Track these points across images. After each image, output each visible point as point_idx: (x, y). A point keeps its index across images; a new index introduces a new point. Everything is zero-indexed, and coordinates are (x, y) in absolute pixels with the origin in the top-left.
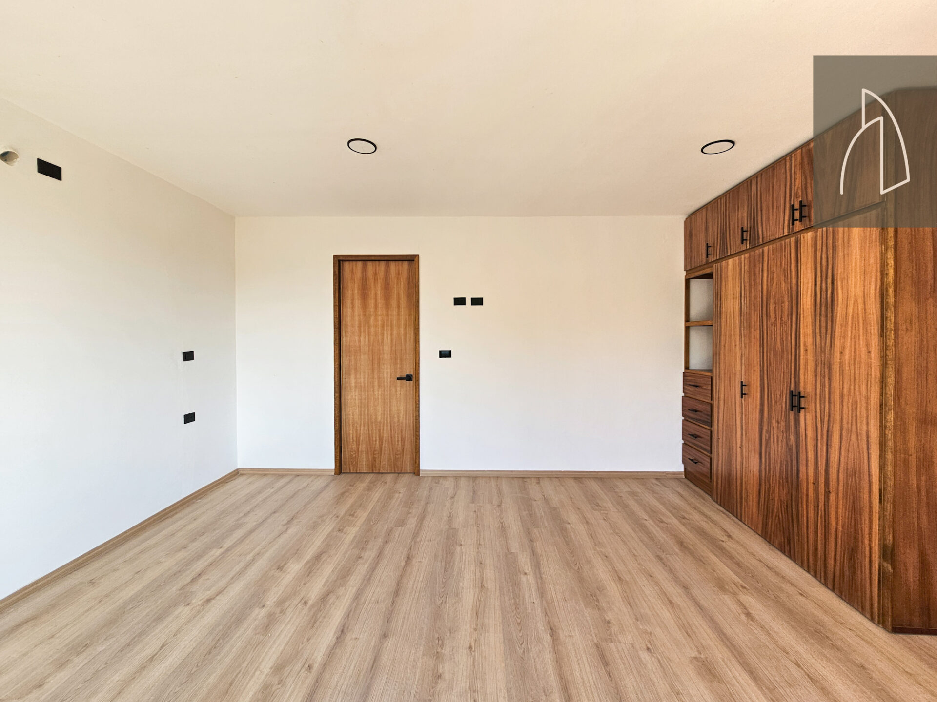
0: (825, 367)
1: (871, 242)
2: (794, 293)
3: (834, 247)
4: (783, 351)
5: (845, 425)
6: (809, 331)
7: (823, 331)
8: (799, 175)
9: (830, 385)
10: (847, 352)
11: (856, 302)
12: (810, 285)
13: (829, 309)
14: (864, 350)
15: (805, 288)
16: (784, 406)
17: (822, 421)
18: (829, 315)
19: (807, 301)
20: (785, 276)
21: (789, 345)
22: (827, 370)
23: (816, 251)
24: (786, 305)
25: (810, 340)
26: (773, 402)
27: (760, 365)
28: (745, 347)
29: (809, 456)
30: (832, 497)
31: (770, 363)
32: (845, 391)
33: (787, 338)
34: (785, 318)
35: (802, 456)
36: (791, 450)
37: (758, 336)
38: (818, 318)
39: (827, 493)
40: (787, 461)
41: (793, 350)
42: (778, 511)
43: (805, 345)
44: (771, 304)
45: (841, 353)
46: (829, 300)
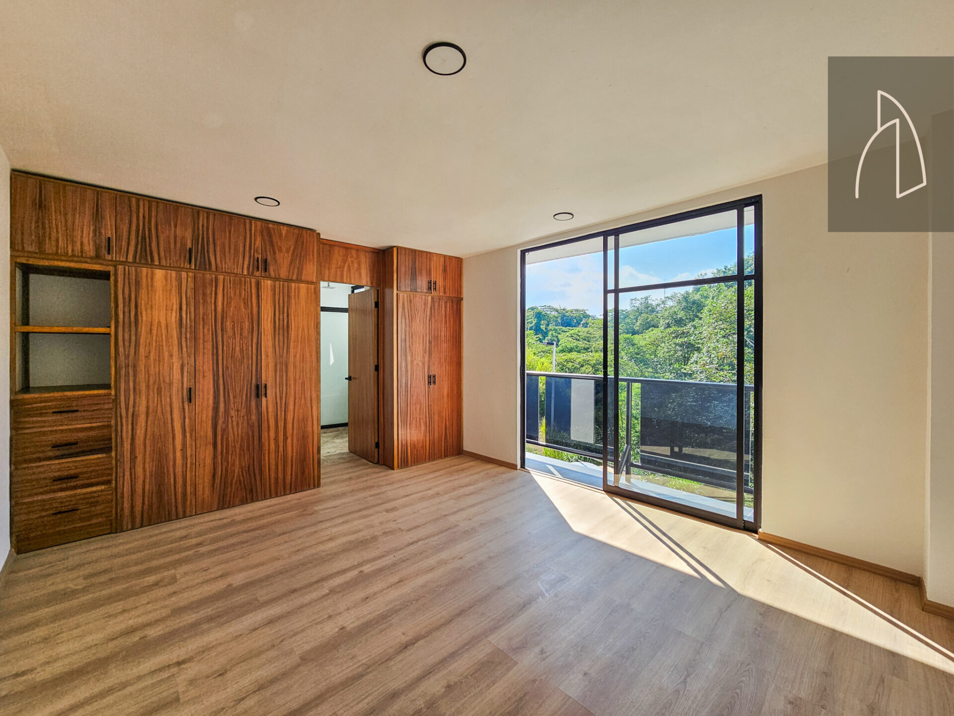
0: (282, 366)
1: (311, 300)
2: (255, 318)
3: (289, 297)
4: (243, 358)
5: (297, 395)
6: (270, 343)
7: (281, 344)
8: (259, 239)
9: (287, 375)
10: (298, 355)
11: (303, 329)
12: (271, 314)
13: (286, 331)
14: (308, 355)
15: (266, 316)
16: (244, 397)
17: (281, 398)
18: (286, 335)
19: (267, 325)
20: (245, 303)
21: (250, 352)
22: (284, 368)
23: (274, 294)
24: (246, 325)
25: (270, 350)
26: (231, 397)
27: (213, 371)
28: (189, 356)
29: (271, 424)
30: (289, 441)
31: (227, 368)
32: (297, 377)
33: (247, 349)
34: (245, 333)
35: (265, 425)
36: (252, 426)
37: (210, 347)
38: (277, 336)
39: (285, 438)
40: (248, 436)
41: (254, 357)
42: (238, 476)
43: (266, 353)
44: (228, 323)
45: (294, 357)
46: (285, 327)
